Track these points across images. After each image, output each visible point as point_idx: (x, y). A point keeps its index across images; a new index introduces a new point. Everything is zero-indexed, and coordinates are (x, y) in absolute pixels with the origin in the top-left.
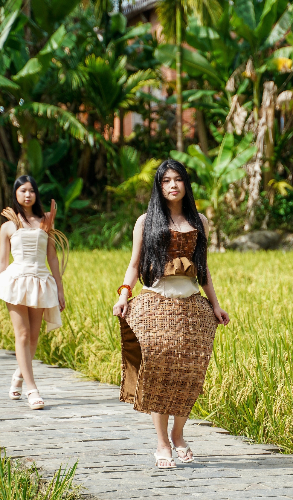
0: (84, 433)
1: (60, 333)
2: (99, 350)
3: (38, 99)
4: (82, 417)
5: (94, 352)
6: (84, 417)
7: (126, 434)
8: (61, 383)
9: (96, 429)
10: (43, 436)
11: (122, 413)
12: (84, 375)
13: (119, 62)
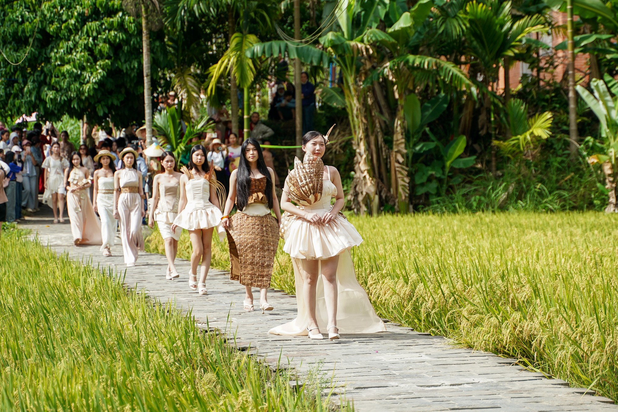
0: (451, 402)
1: (431, 299)
2: (471, 314)
3: (415, 51)
4: (451, 385)
5: (467, 317)
6: (453, 385)
7: (498, 403)
8: (432, 351)
9: (466, 398)
10: (407, 404)
11: (495, 381)
12: (456, 342)
13: (504, 8)
